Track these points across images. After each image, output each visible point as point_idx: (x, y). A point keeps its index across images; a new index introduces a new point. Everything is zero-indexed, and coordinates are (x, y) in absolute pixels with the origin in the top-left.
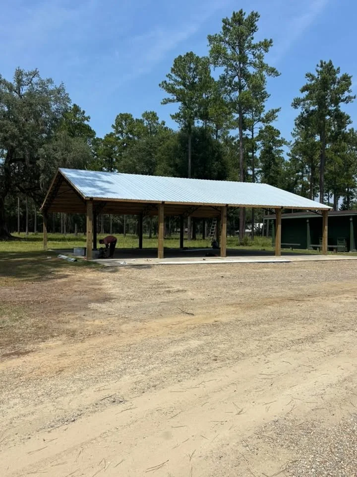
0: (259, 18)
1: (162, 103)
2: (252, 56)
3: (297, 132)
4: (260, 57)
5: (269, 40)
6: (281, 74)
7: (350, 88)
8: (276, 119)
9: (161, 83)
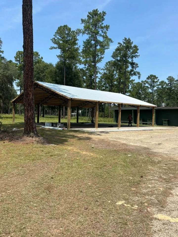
0: (106, 15)
1: (50, 49)
2: (101, 32)
3: (106, 68)
4: (105, 33)
5: (108, 25)
6: (113, 42)
7: (138, 51)
8: (101, 62)
9: (52, 39)
